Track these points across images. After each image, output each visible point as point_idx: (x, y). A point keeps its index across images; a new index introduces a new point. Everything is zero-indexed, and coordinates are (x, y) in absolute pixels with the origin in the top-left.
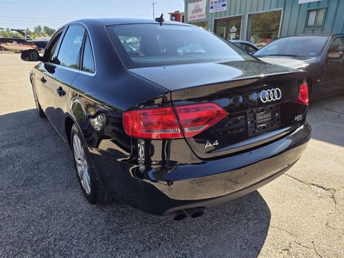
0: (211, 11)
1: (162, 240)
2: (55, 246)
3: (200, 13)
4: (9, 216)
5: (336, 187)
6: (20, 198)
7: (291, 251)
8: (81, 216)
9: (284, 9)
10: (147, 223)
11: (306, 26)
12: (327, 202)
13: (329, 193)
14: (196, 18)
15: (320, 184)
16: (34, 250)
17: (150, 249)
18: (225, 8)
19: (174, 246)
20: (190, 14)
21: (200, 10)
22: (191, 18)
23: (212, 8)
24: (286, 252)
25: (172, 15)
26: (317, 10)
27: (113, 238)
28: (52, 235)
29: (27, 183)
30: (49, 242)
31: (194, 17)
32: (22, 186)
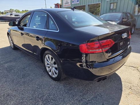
0: (73, 3)
1: (88, 91)
2: (49, 98)
3: (68, 4)
4: (24, 90)
5: (137, 66)
6: (24, 82)
7: (132, 88)
8: (53, 86)
9: (101, 3)
10: (79, 85)
11: (110, 9)
12: (136, 71)
13: (136, 69)
14: (67, 6)
15: (132, 66)
16: (42, 101)
17: (85, 94)
18: (78, 2)
19: (93, 92)
20: (64, 5)
21: (68, 3)
22: (64, 6)
23: (73, 2)
24: (130, 89)
25: (56, 5)
26: (113, 3)
27: (70, 92)
28: (46, 94)
29: (24, 76)
30: (46, 97)
31: (66, 6)
32: (22, 77)
